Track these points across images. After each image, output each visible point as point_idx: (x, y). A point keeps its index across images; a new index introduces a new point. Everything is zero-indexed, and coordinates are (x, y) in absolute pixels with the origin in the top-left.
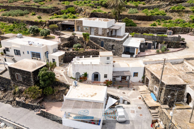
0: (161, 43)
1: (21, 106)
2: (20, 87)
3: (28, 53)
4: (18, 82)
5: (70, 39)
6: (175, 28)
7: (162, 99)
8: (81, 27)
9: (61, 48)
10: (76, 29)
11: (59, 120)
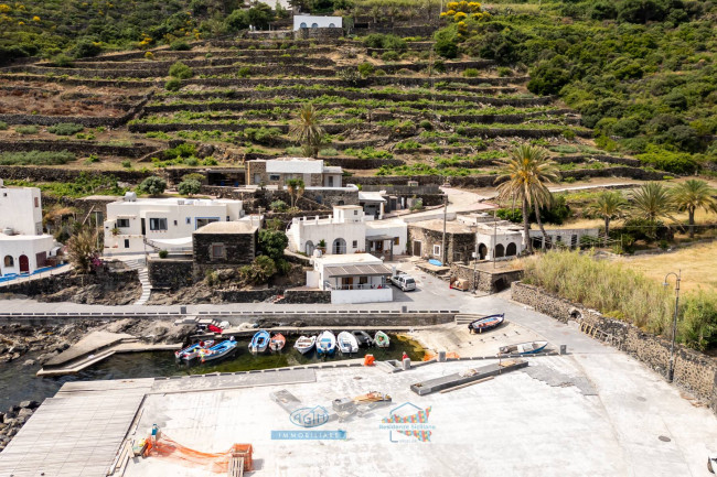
0: (411, 197)
1: (234, 301)
2: (219, 272)
3: (189, 221)
4: (214, 263)
5: (257, 194)
6: (420, 177)
7: (450, 259)
8: (262, 175)
9: (252, 208)
10: (248, 179)
11: (324, 298)
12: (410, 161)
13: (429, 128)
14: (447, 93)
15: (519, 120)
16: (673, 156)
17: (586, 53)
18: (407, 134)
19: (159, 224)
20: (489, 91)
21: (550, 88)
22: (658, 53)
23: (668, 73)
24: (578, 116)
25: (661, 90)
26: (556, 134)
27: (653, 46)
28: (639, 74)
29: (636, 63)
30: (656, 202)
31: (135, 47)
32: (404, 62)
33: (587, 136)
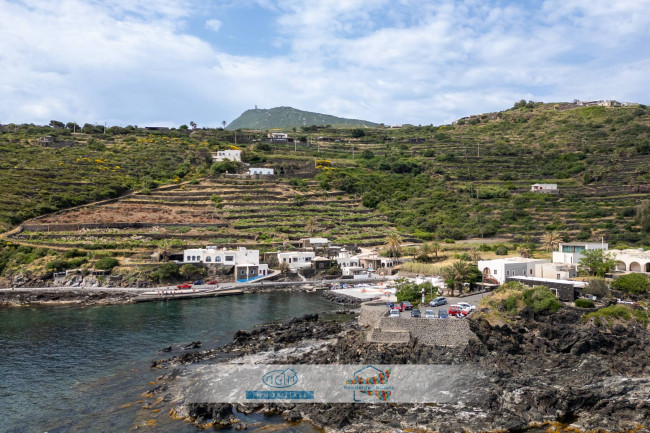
2: (323, 271)
4: (320, 269)
6: (347, 243)
8: (310, 244)
11: (351, 277)
12: (339, 238)
13: (338, 224)
14: (334, 208)
15: (365, 220)
16: (425, 234)
17: (384, 189)
18: (332, 227)
19: (295, 260)
20: (349, 207)
21: (372, 205)
22: (411, 189)
23: (416, 199)
24: (386, 217)
25: (415, 206)
26: (381, 225)
27: (408, 185)
28: (406, 199)
29: (403, 194)
30: (426, 249)
31: (172, 183)
32: (310, 193)
33: (392, 226)
